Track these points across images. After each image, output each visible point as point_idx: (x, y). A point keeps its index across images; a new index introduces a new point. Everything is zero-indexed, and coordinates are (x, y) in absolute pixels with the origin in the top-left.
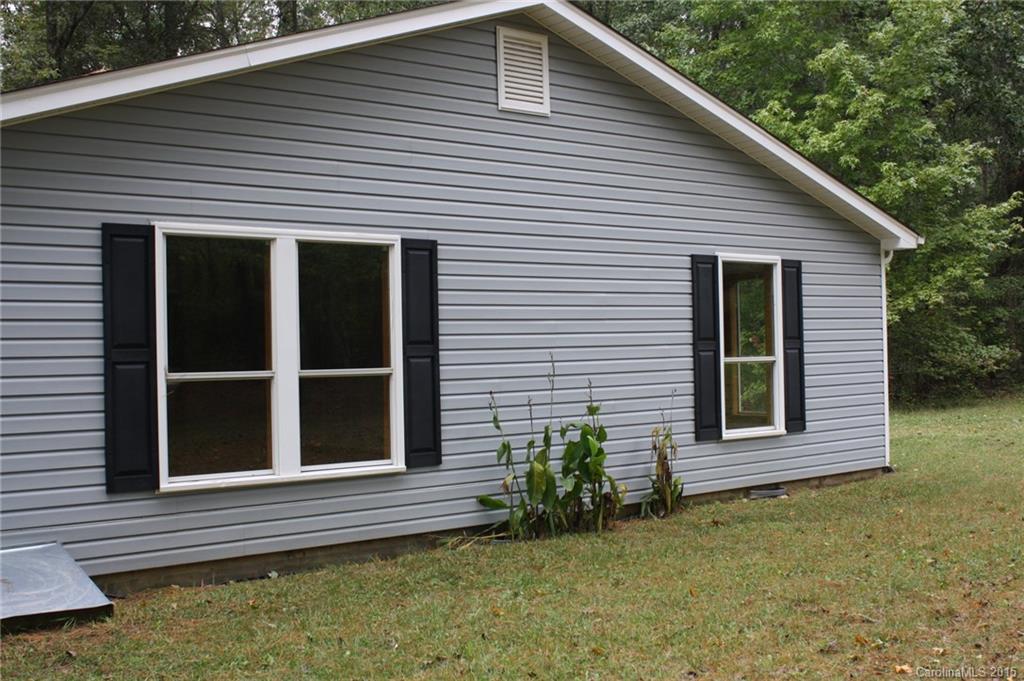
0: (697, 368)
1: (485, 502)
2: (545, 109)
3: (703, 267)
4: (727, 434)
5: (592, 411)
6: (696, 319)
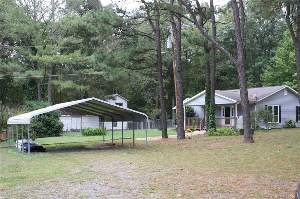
0: (296, 116)
1: (283, 126)
2: (286, 94)
3: (297, 107)
4: (299, 122)
5: (291, 119)
6: (296, 112)
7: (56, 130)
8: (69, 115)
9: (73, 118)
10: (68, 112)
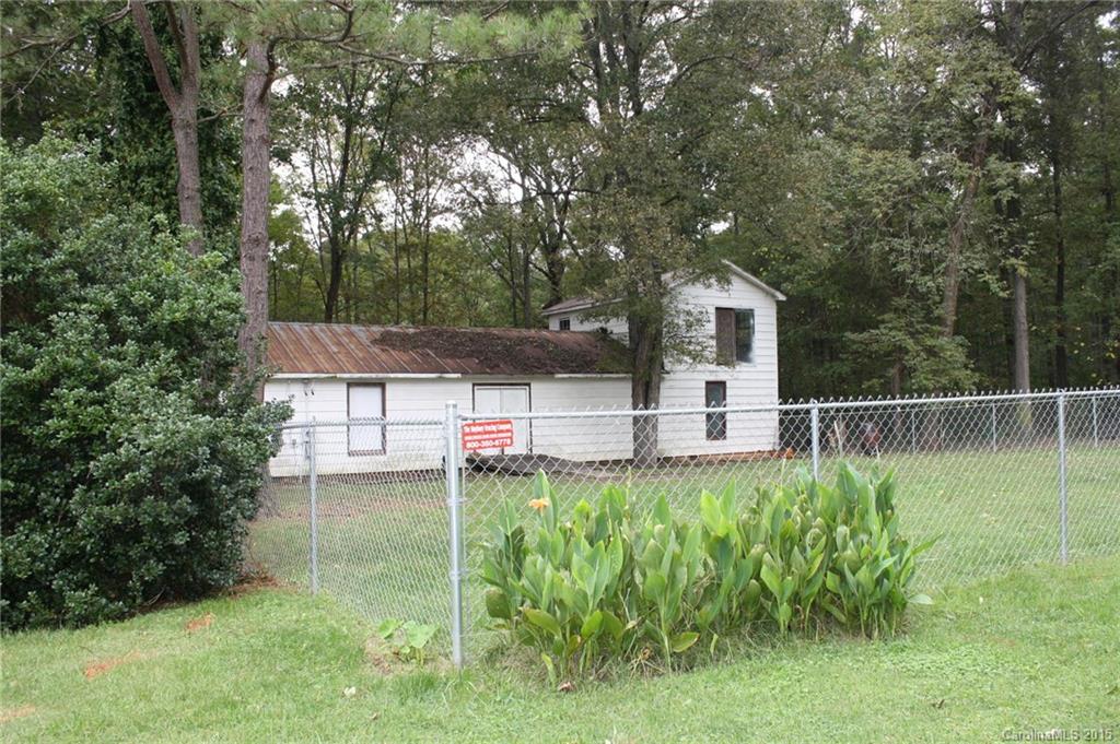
7: (116, 513)
8: (459, 375)
9: (481, 393)
10: (452, 356)
